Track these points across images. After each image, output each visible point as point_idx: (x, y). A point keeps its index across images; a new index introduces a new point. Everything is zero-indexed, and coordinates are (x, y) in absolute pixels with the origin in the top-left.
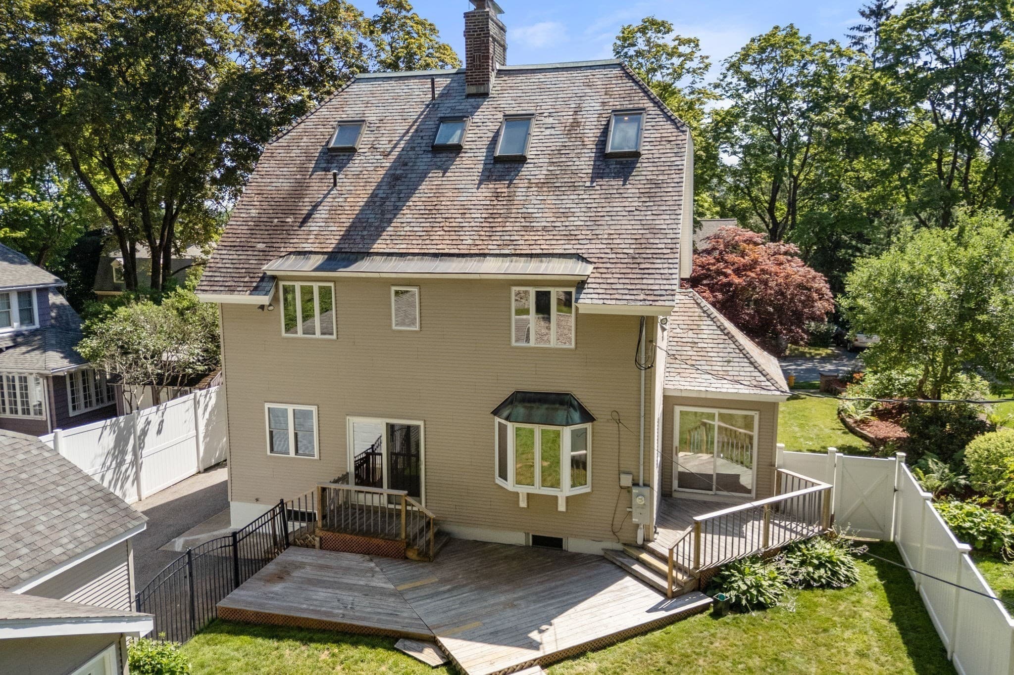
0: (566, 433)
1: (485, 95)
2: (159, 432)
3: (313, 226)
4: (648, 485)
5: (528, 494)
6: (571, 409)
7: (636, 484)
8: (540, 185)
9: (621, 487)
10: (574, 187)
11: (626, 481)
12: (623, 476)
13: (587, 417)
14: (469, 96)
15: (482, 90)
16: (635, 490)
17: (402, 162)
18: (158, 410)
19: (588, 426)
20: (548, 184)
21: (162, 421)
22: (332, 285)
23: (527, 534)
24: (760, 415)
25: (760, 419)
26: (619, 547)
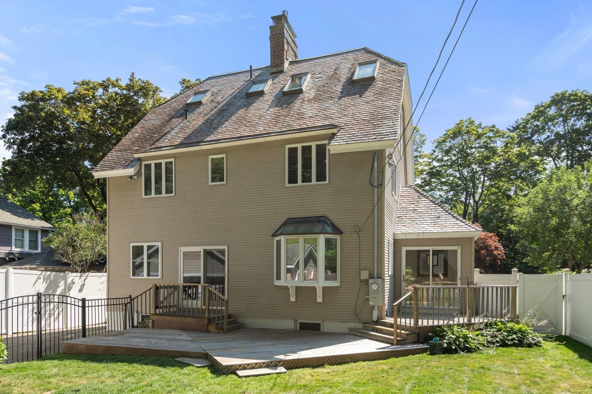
0: (321, 239)
1: (282, 72)
2: (81, 290)
3: (169, 136)
4: (380, 277)
5: (296, 287)
6: (326, 225)
7: (371, 277)
8: (309, 101)
9: (361, 281)
10: (332, 98)
11: (365, 275)
12: (362, 272)
13: (337, 231)
14: (272, 74)
15: (280, 69)
16: (371, 281)
17: (228, 104)
18: (81, 277)
19: (338, 237)
20: (316, 99)
21: (84, 285)
22: (172, 160)
23: (296, 321)
24: (462, 249)
25: (462, 251)
26: (360, 326)
